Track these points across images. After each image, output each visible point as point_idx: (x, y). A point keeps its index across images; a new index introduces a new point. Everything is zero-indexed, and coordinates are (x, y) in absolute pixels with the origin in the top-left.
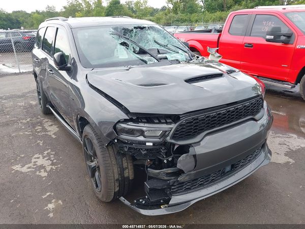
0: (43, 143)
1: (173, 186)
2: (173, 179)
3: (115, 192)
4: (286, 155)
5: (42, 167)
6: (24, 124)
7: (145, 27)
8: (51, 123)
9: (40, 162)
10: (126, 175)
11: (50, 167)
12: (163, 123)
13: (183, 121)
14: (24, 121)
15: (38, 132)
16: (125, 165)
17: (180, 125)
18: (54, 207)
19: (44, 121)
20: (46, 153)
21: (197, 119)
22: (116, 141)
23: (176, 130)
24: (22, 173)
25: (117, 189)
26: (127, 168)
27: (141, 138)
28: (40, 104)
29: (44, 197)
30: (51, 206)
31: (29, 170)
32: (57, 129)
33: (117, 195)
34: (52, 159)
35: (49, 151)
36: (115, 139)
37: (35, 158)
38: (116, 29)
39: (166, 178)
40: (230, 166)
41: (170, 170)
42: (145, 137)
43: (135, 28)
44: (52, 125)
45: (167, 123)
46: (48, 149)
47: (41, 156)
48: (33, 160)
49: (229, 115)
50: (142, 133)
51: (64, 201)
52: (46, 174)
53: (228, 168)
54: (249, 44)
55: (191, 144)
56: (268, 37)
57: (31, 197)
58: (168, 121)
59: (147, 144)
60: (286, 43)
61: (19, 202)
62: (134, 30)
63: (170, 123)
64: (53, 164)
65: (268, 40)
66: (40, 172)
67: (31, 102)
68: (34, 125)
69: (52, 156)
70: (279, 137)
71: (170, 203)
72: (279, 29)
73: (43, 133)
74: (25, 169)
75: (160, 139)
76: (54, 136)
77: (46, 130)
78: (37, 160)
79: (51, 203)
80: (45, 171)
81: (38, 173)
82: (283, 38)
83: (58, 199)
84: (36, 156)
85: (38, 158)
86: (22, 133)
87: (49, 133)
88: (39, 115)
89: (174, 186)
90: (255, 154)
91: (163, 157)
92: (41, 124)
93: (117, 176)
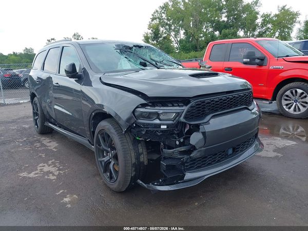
0: (45, 155)
1: (186, 162)
2: (186, 157)
3: (132, 177)
4: (274, 151)
5: (49, 172)
6: (22, 142)
7: (142, 46)
8: (49, 141)
9: (46, 169)
10: (142, 160)
11: (58, 172)
12: (176, 106)
13: (193, 103)
14: (20, 140)
15: (38, 147)
16: (141, 150)
17: (191, 107)
18: (70, 200)
19: (42, 139)
20: (50, 162)
21: (204, 102)
22: (134, 125)
23: (188, 111)
24: (30, 178)
25: (134, 173)
26: (142, 153)
27: (157, 121)
28: (36, 124)
29: (58, 194)
30: (66, 200)
31: (37, 175)
32: (57, 145)
33: (134, 179)
34: (58, 166)
35: (53, 160)
36: (133, 124)
37: (40, 166)
38: (118, 46)
39: (179, 157)
40: (232, 149)
41: (183, 149)
42: (160, 120)
43: (134, 46)
44: (50, 142)
45: (179, 106)
46: (52, 160)
47: (46, 165)
48: (39, 168)
49: (228, 101)
50: (158, 116)
51: (79, 195)
52: (55, 177)
53: (230, 151)
54: (229, 68)
55: (200, 124)
56: (245, 60)
57: (45, 194)
58: (180, 105)
59: (162, 127)
60: (260, 65)
61: (34, 199)
62: (134, 48)
63: (182, 106)
64: (59, 170)
65: (245, 63)
66: (48, 176)
67: (24, 126)
68: (32, 143)
69: (57, 164)
70: (266, 140)
71: (185, 179)
72: (253, 53)
73: (43, 148)
74: (32, 175)
75: (173, 121)
76: (54, 150)
77: (45, 146)
78: (43, 168)
79: (66, 198)
80: (53, 175)
81: (46, 177)
82: (257, 61)
83: (72, 194)
84: (41, 165)
85: (43, 166)
86: (20, 149)
87: (49, 148)
88: (35, 135)
89: (188, 163)
90: (250, 142)
91: (176, 139)
92: (39, 141)
93: (134, 161)
